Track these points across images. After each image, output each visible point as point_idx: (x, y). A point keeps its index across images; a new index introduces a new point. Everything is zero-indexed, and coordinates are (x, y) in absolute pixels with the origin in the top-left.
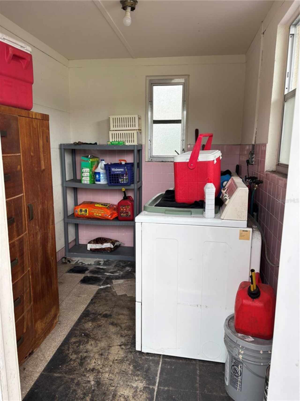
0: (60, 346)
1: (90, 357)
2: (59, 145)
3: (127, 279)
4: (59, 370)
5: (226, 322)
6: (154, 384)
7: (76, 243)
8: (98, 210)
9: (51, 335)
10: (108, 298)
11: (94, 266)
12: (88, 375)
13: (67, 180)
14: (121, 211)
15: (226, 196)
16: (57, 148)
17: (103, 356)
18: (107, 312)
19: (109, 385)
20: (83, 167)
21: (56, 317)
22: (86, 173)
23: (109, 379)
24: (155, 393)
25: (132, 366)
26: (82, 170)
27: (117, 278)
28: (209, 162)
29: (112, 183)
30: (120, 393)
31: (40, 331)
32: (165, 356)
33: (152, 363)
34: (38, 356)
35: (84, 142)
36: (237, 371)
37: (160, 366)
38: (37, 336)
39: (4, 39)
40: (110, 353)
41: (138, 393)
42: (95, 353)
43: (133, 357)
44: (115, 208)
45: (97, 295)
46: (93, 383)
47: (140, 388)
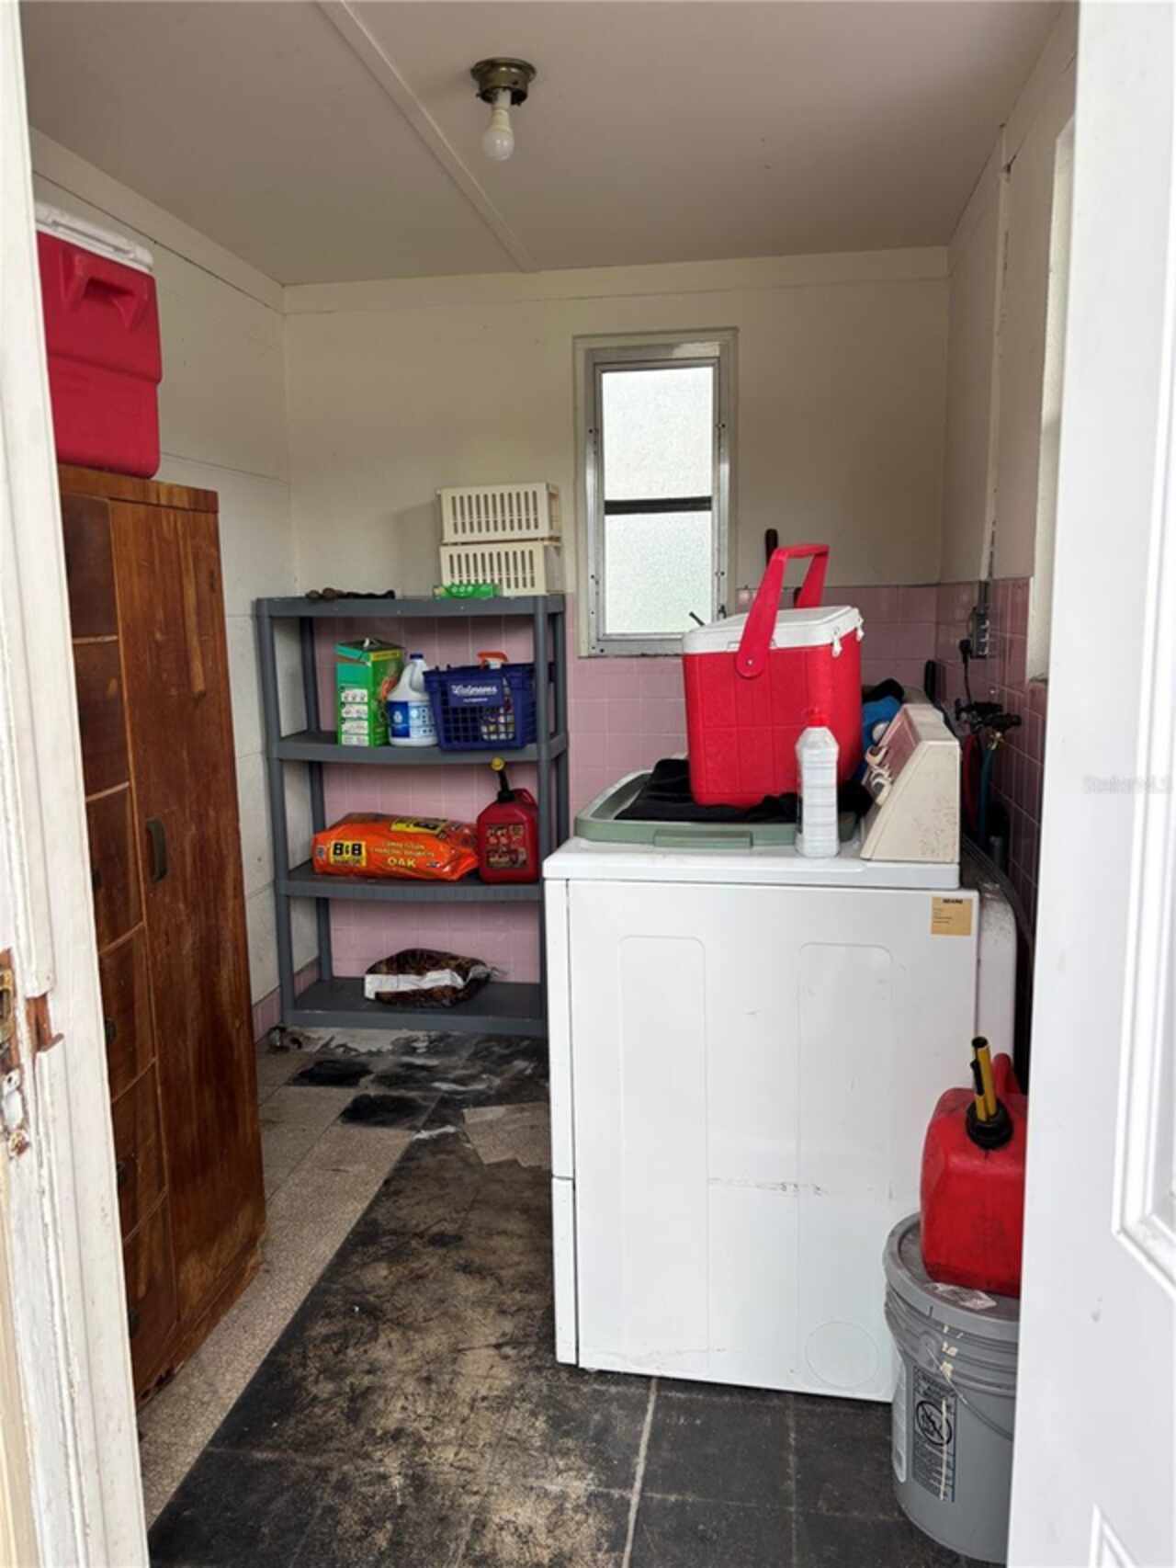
0: (274, 1352)
1: (384, 1388)
2: (252, 602)
3: (517, 1106)
4: (271, 1438)
5: (889, 1243)
6: (628, 1484)
7: (320, 973)
8: (401, 845)
9: (235, 1312)
10: (448, 1175)
11: (391, 1057)
12: (378, 1455)
13: (284, 734)
14: (489, 848)
15: (878, 775)
16: (244, 615)
17: (434, 1387)
18: (446, 1224)
19: (460, 1490)
20: (343, 685)
21: (254, 1245)
22: (356, 707)
23: (458, 1468)
24: (632, 1516)
25: (542, 1418)
26: (340, 698)
27: (482, 1100)
28: (814, 649)
29: (455, 743)
30: (501, 1518)
31: (195, 1296)
32: (664, 1382)
33: (621, 1407)
34: (191, 1388)
35: (346, 590)
36: (938, 1426)
37: (649, 1417)
38: (186, 1315)
39: (56, 224)
40: (460, 1373)
41: (567, 1514)
42: (405, 1374)
43: (545, 1390)
44: (466, 835)
45: (405, 1164)
46: (397, 1482)
47: (574, 1496)
